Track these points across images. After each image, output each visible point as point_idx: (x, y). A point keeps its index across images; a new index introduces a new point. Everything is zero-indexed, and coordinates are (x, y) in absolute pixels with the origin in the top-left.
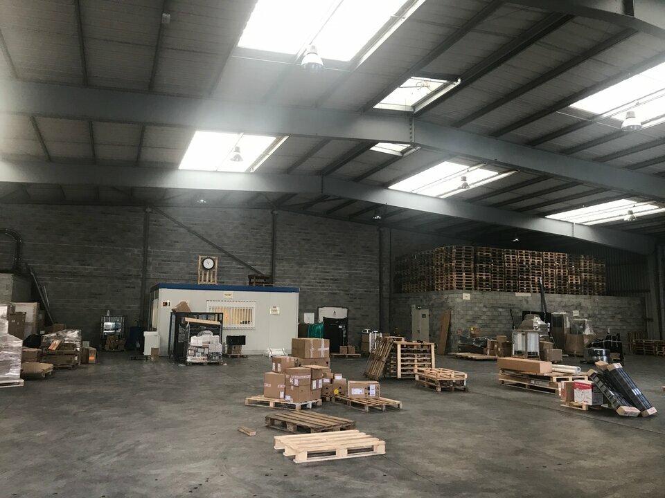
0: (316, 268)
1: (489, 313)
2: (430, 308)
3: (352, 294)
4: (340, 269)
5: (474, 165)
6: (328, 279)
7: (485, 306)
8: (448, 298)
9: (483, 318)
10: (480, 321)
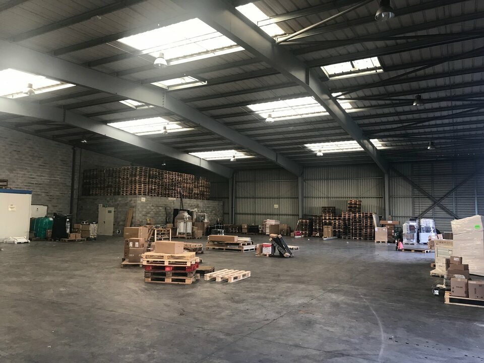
0: (24, 174)
1: (154, 210)
2: (116, 207)
3: (51, 196)
4: (43, 176)
5: (173, 121)
6: (33, 184)
7: (153, 206)
8: (131, 200)
9: (152, 212)
10: (149, 215)
